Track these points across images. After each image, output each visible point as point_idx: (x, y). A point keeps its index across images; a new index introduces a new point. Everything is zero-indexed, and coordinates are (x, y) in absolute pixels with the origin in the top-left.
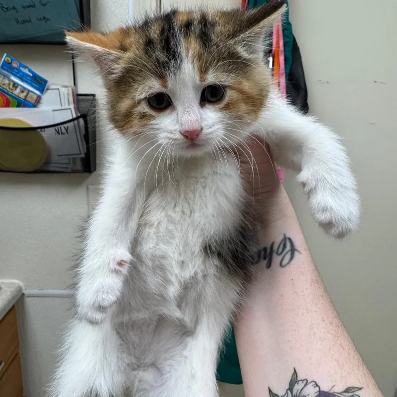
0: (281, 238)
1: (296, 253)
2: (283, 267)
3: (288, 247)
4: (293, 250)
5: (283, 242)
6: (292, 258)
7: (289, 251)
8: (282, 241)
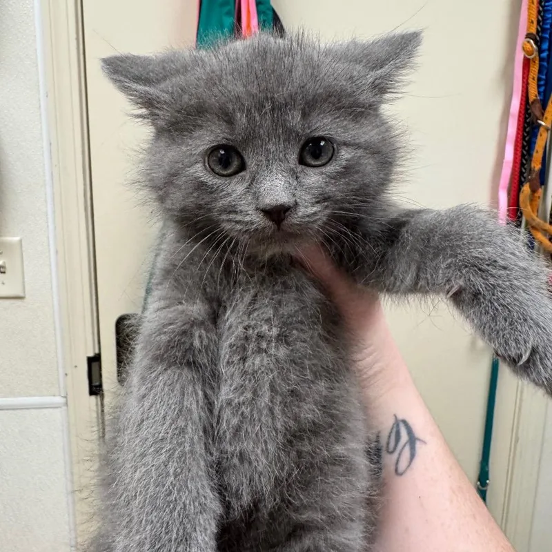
0: (391, 422)
1: (418, 445)
2: (401, 474)
3: (404, 437)
4: (413, 440)
5: (395, 430)
6: (412, 456)
7: (406, 444)
8: (392, 428)
